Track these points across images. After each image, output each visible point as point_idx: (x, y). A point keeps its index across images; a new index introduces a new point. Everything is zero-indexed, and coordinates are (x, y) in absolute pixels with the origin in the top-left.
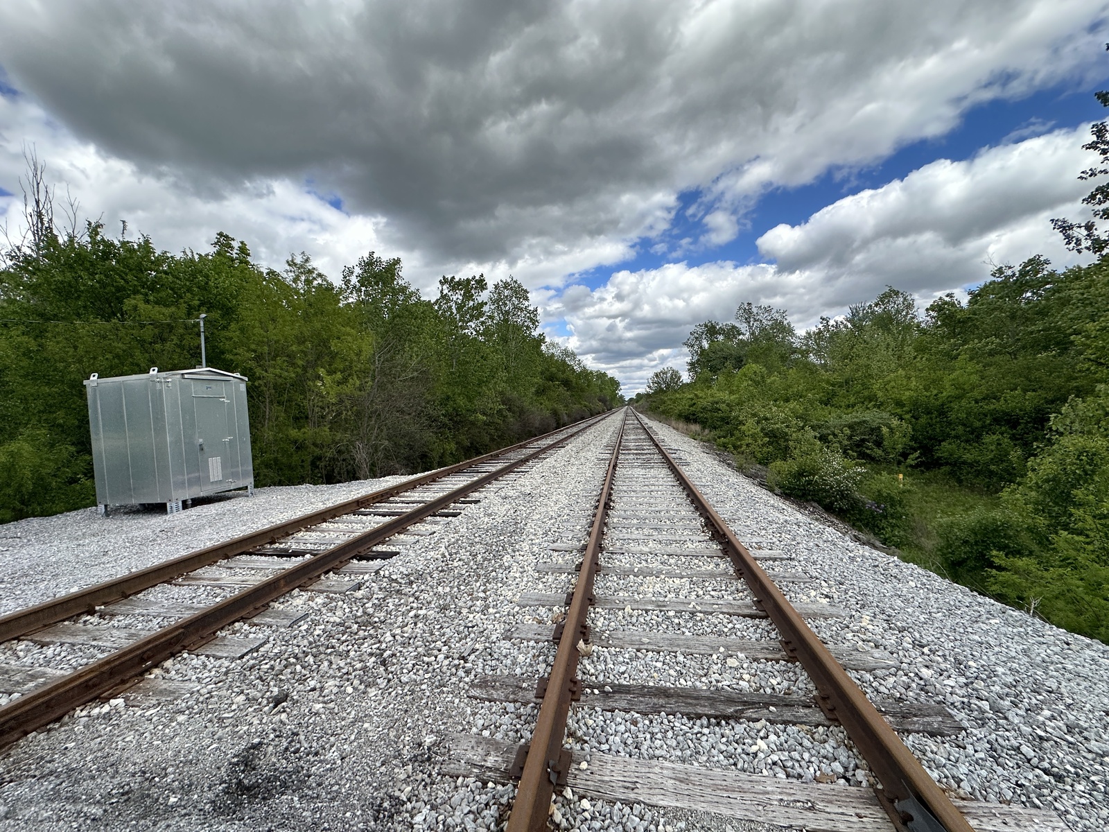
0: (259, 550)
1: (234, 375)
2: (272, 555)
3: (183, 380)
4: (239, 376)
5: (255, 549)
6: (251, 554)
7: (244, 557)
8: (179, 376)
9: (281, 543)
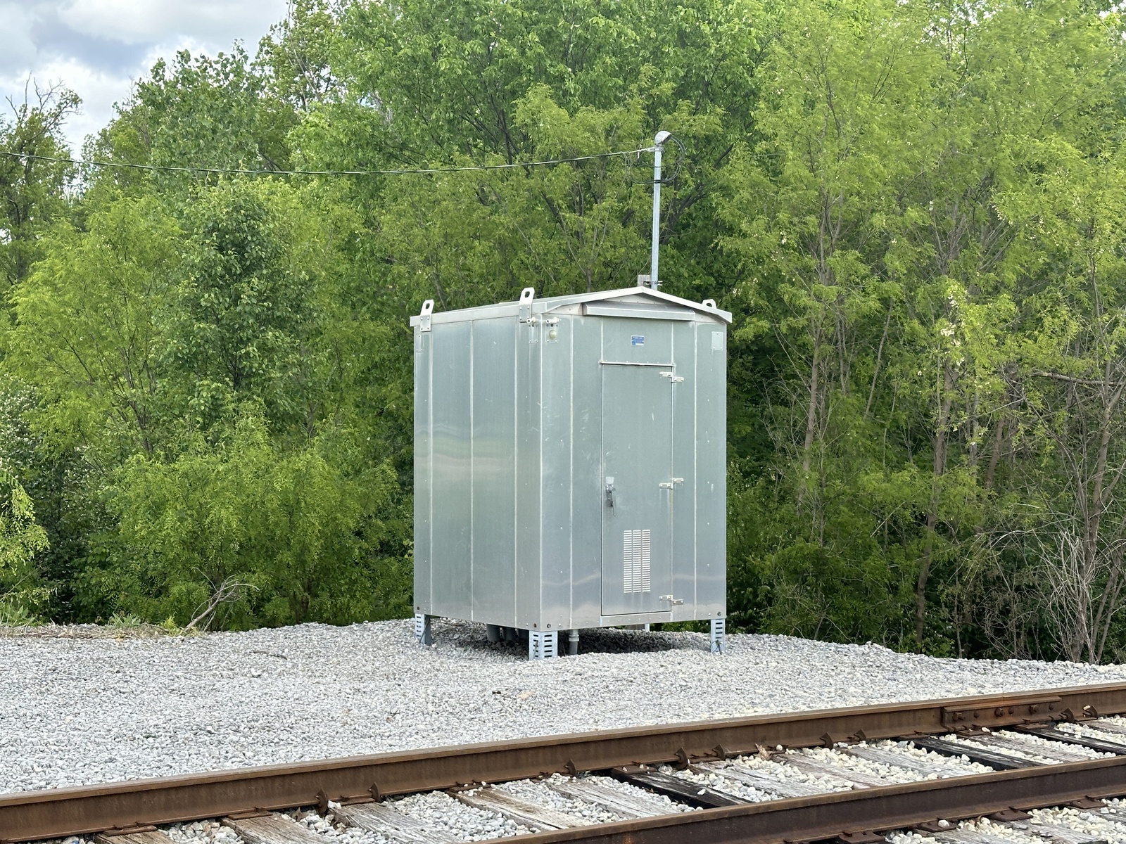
0: (643, 774)
1: (702, 306)
2: (661, 792)
3: (583, 320)
4: (714, 309)
5: (635, 769)
6: (622, 778)
7: (607, 782)
8: (576, 310)
9: (695, 772)
